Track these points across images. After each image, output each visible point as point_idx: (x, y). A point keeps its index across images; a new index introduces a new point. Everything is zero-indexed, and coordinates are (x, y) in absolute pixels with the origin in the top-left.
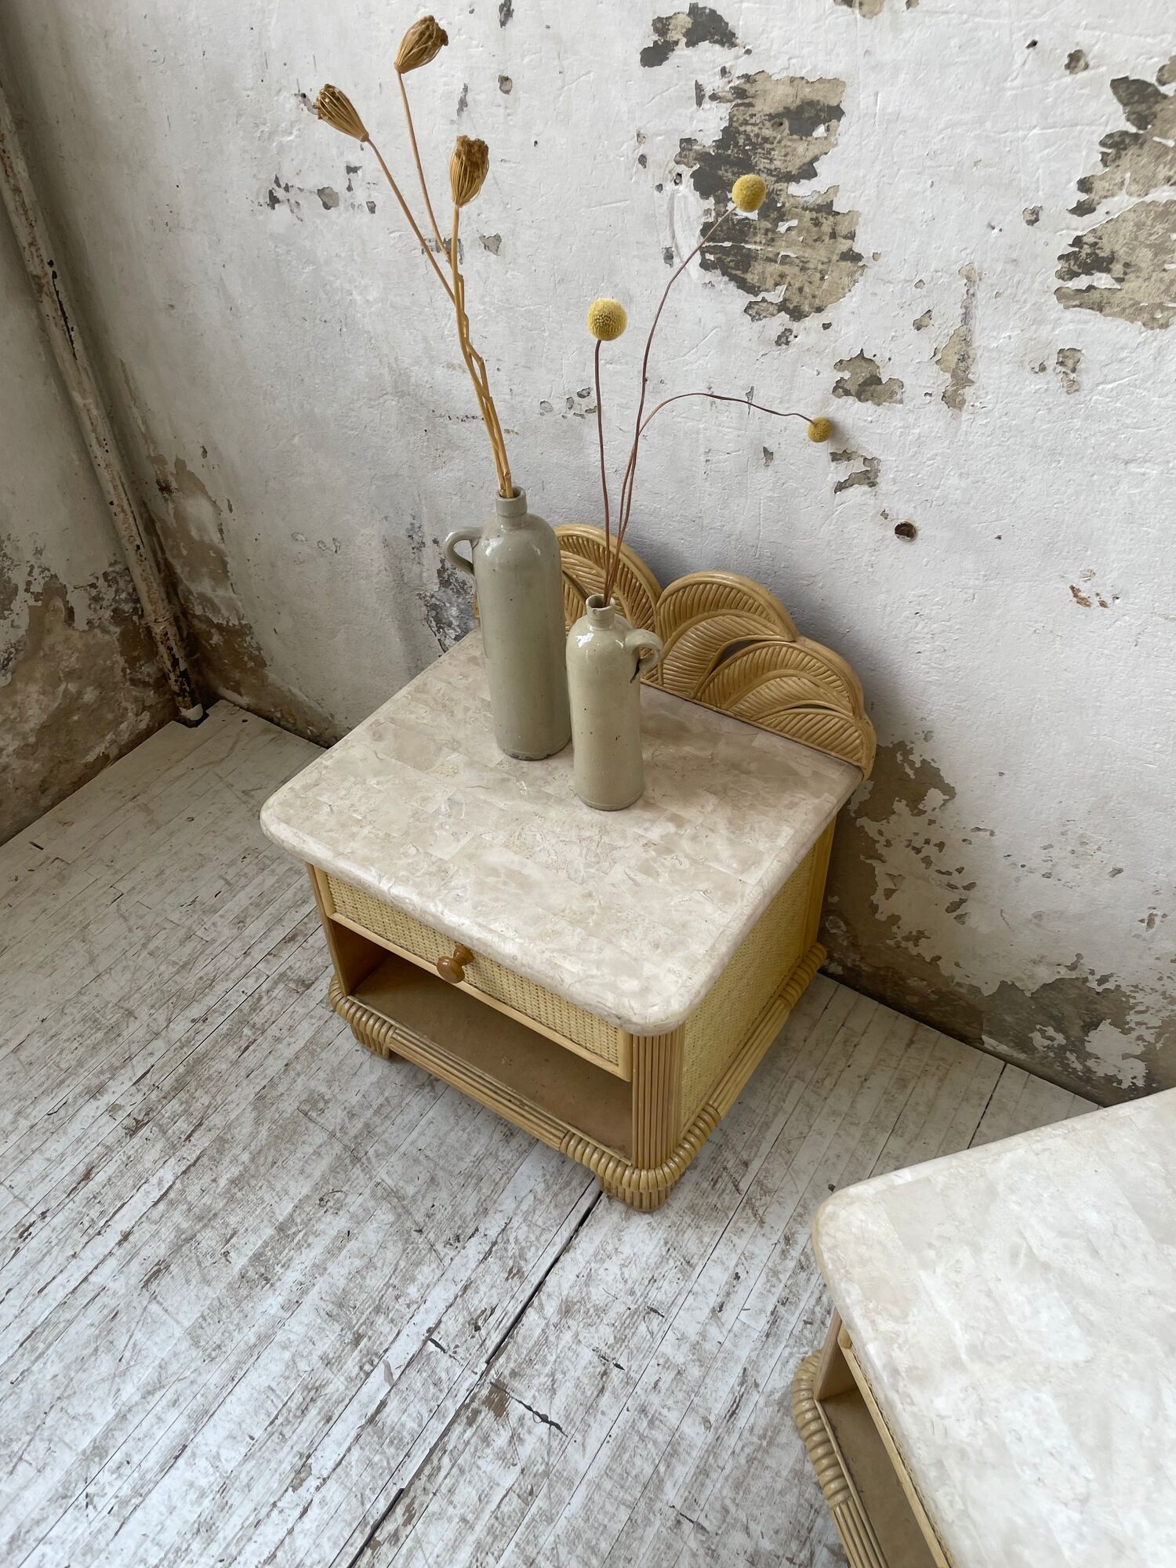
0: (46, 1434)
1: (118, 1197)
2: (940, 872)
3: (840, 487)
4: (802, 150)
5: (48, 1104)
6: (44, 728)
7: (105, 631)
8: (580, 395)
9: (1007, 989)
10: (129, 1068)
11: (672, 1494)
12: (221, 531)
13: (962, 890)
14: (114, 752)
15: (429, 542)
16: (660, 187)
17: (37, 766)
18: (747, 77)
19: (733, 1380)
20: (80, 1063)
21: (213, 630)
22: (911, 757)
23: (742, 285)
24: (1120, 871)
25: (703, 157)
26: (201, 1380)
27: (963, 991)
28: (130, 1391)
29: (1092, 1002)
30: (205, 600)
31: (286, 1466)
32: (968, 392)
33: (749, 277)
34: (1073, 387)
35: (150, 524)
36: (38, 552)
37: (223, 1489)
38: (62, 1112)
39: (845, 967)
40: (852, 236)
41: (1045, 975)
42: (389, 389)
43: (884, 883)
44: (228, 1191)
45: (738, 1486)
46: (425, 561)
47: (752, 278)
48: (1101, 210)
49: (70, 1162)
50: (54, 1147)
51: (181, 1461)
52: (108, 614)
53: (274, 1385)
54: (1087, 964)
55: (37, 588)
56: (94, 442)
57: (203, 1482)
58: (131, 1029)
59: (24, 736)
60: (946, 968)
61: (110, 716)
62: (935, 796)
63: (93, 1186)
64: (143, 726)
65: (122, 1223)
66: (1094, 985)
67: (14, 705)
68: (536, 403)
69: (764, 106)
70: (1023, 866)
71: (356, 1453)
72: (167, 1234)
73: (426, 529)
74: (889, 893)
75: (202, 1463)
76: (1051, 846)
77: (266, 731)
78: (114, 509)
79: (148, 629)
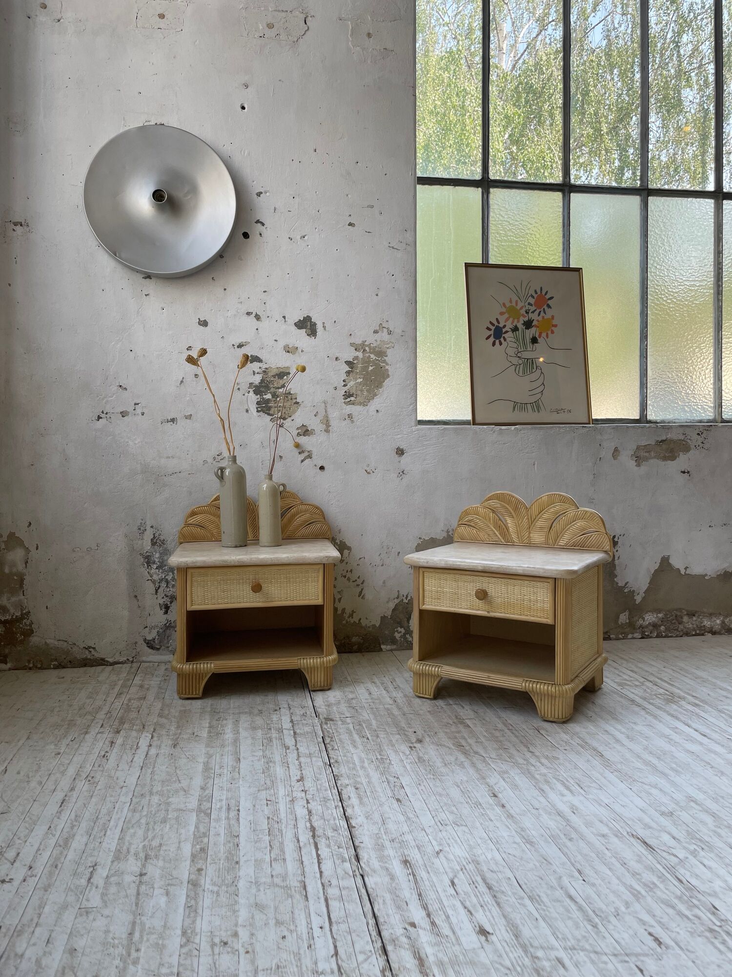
2: (354, 581)
3: (302, 461)
4: (281, 382)
8: (218, 455)
9: (383, 618)
11: (396, 712)
12: (26, 563)
13: (361, 585)
15: (148, 528)
16: (244, 395)
18: (266, 368)
19: (388, 699)
23: (269, 414)
25: (256, 386)
27: (371, 629)
29: (406, 608)
32: (330, 428)
33: (270, 412)
34: (353, 422)
40: (296, 399)
41: (392, 605)
42: (139, 472)
43: (337, 598)
45: (411, 707)
46: (145, 537)
47: (271, 412)
48: (348, 385)
51: (241, 760)
54: (401, 593)
60: (364, 623)
62: (346, 552)
66: (405, 601)
68: (202, 462)
69: (270, 374)
70: (375, 565)
71: (298, 739)
73: (147, 523)
74: (339, 601)
76: (380, 554)
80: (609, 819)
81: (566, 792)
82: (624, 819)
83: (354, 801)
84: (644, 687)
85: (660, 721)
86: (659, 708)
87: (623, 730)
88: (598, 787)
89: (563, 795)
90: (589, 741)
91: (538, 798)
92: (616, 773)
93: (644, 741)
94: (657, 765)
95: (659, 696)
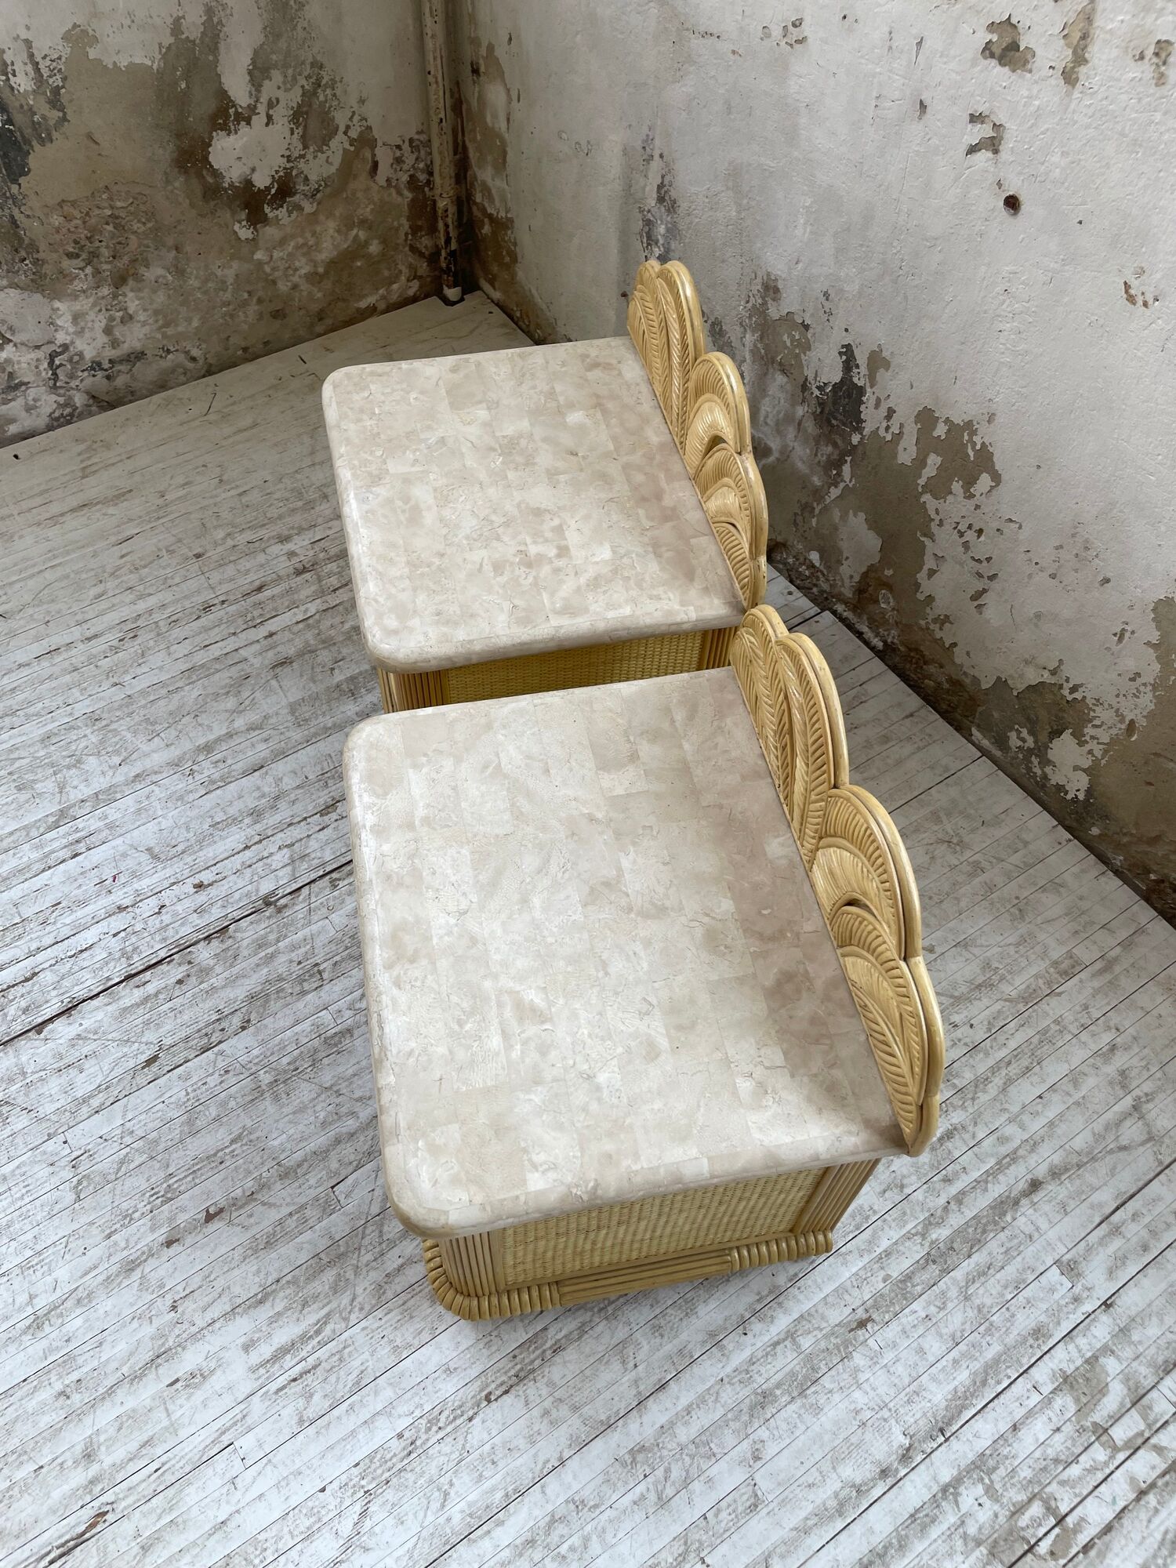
0: (179, 727)
1: (275, 609)
2: (973, 558)
3: (972, 150)
5: (249, 536)
6: (332, 264)
7: (399, 193)
8: (794, 25)
9: (1001, 684)
10: (312, 531)
12: (508, 120)
13: (986, 581)
14: (382, 306)
15: (656, 157)
17: (319, 295)
20: (280, 517)
21: (486, 220)
22: (975, 438)
24: (1107, 581)
26: (288, 734)
27: (968, 681)
28: (240, 723)
29: (1061, 710)
30: (486, 190)
31: (321, 801)
32: (1082, 70)
35: (458, 105)
36: (362, 101)
37: (277, 798)
38: (257, 544)
39: (885, 642)
41: (1032, 677)
43: (930, 563)
44: (348, 633)
46: (650, 174)
49: (251, 577)
50: (245, 564)
52: (405, 178)
53: (333, 755)
54: (1066, 670)
55: (354, 134)
56: (427, 11)
57: (266, 790)
58: (322, 508)
59: (315, 264)
60: (959, 656)
61: (386, 273)
62: (985, 481)
63: (261, 596)
64: (411, 292)
65: (272, 625)
66: (1066, 692)
67: (314, 234)
68: (760, 27)
70: (1037, 563)
72: (299, 643)
73: (657, 142)
74: (932, 573)
75: (270, 779)
76: (1061, 547)
77: (504, 325)
78: (431, 79)
79: (434, 202)
80: (164, 1458)
81: (266, 1350)
82: (171, 1492)
83: (138, 994)
84: (1099, 1453)
85: (804, 1530)
86: (919, 1520)
87: (684, 1434)
88: (310, 1413)
89: (247, 1348)
90: (570, 1354)
91: (224, 1299)
92: (396, 1446)
93: (630, 1497)
94: (486, 1545)
95: (1036, 1509)
